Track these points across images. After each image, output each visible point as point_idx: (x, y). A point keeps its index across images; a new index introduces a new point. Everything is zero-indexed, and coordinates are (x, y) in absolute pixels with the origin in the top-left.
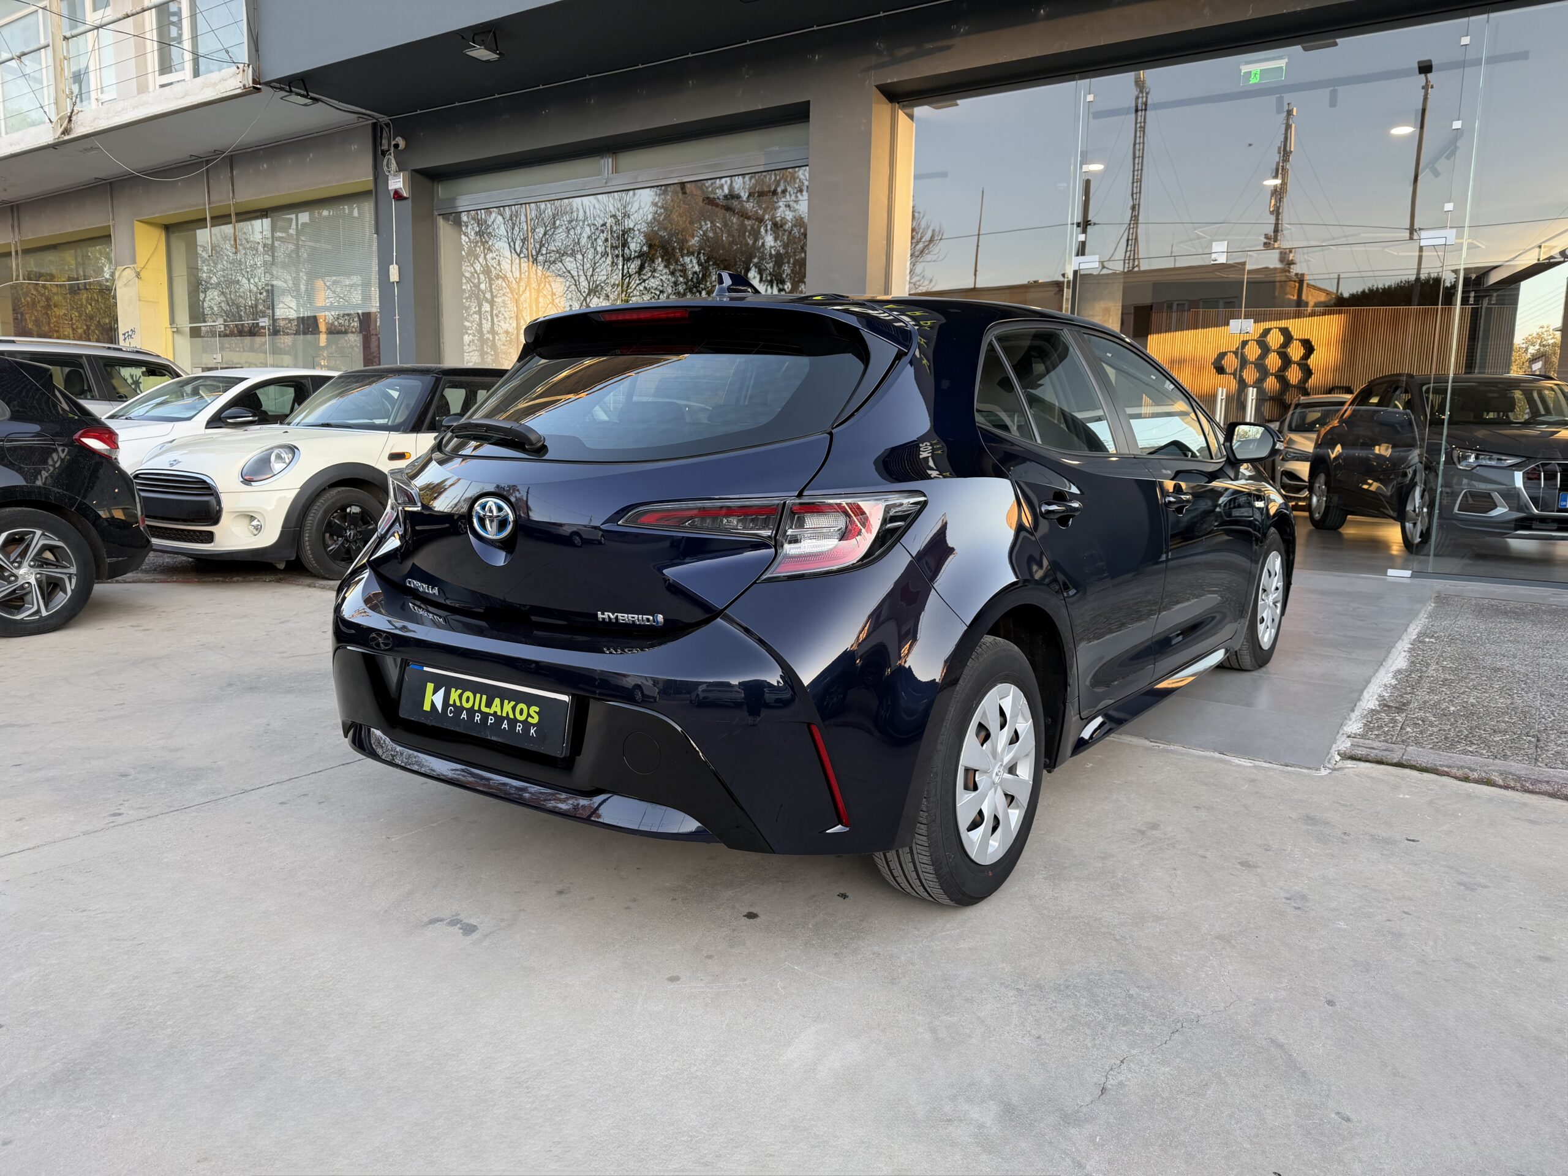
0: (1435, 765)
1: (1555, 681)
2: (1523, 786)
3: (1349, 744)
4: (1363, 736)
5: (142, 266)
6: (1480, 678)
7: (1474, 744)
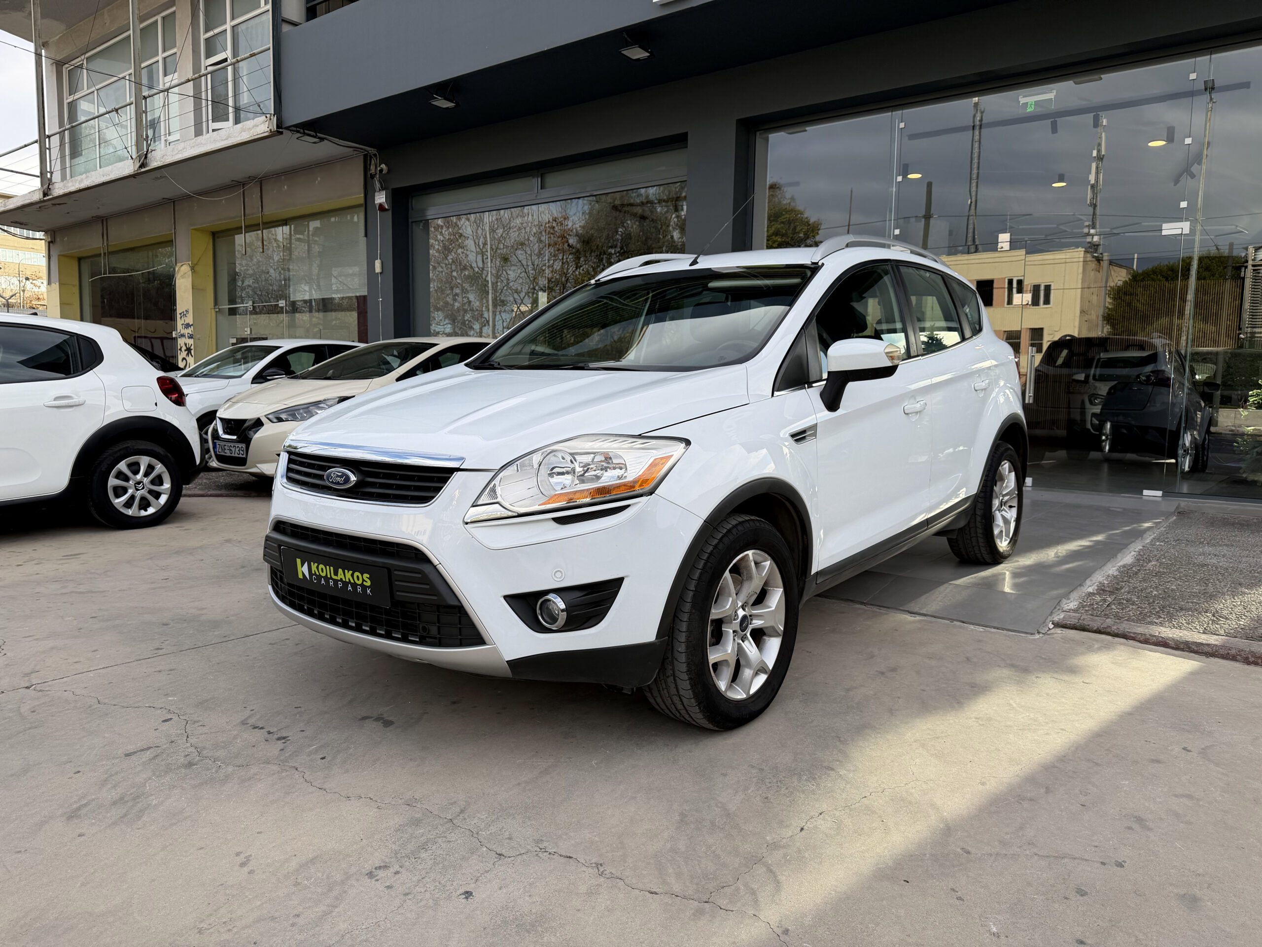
0: (1125, 631)
1: (1247, 574)
3: (1062, 616)
5: (195, 262)
6: (1188, 571)
7: (1161, 618)
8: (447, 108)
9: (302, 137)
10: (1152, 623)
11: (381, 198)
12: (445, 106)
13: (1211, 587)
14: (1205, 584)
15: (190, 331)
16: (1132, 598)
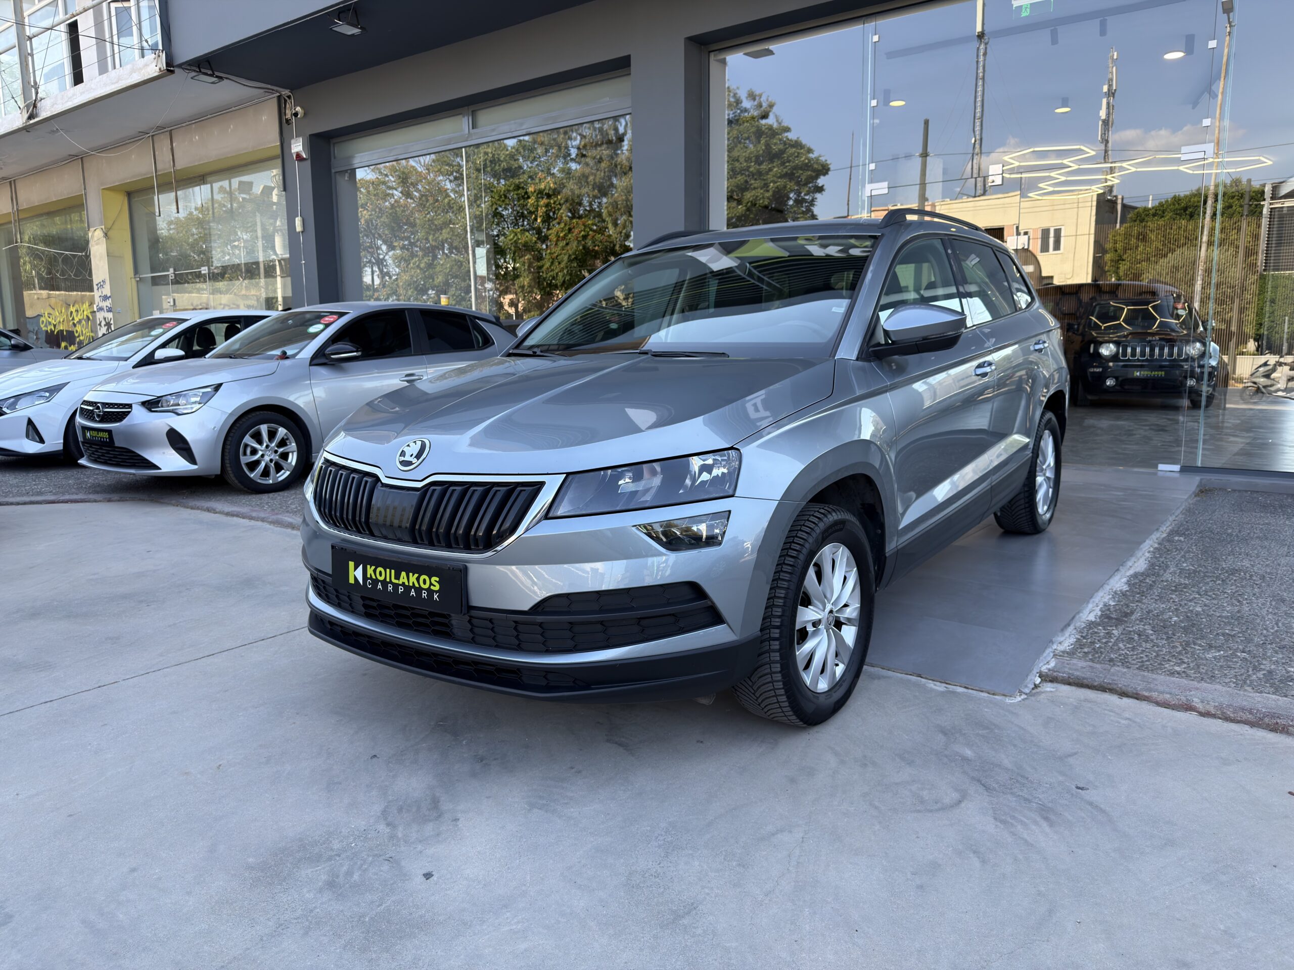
0: (1135, 689)
1: (1290, 584)
2: (1223, 713)
3: (1052, 664)
4: (1071, 654)
5: (109, 226)
6: (1215, 582)
7: (1184, 663)
8: (353, 35)
9: (195, 76)
10: (1172, 673)
11: (297, 146)
12: (349, 33)
13: (1246, 608)
14: (1239, 601)
15: (108, 303)
16: (1145, 629)
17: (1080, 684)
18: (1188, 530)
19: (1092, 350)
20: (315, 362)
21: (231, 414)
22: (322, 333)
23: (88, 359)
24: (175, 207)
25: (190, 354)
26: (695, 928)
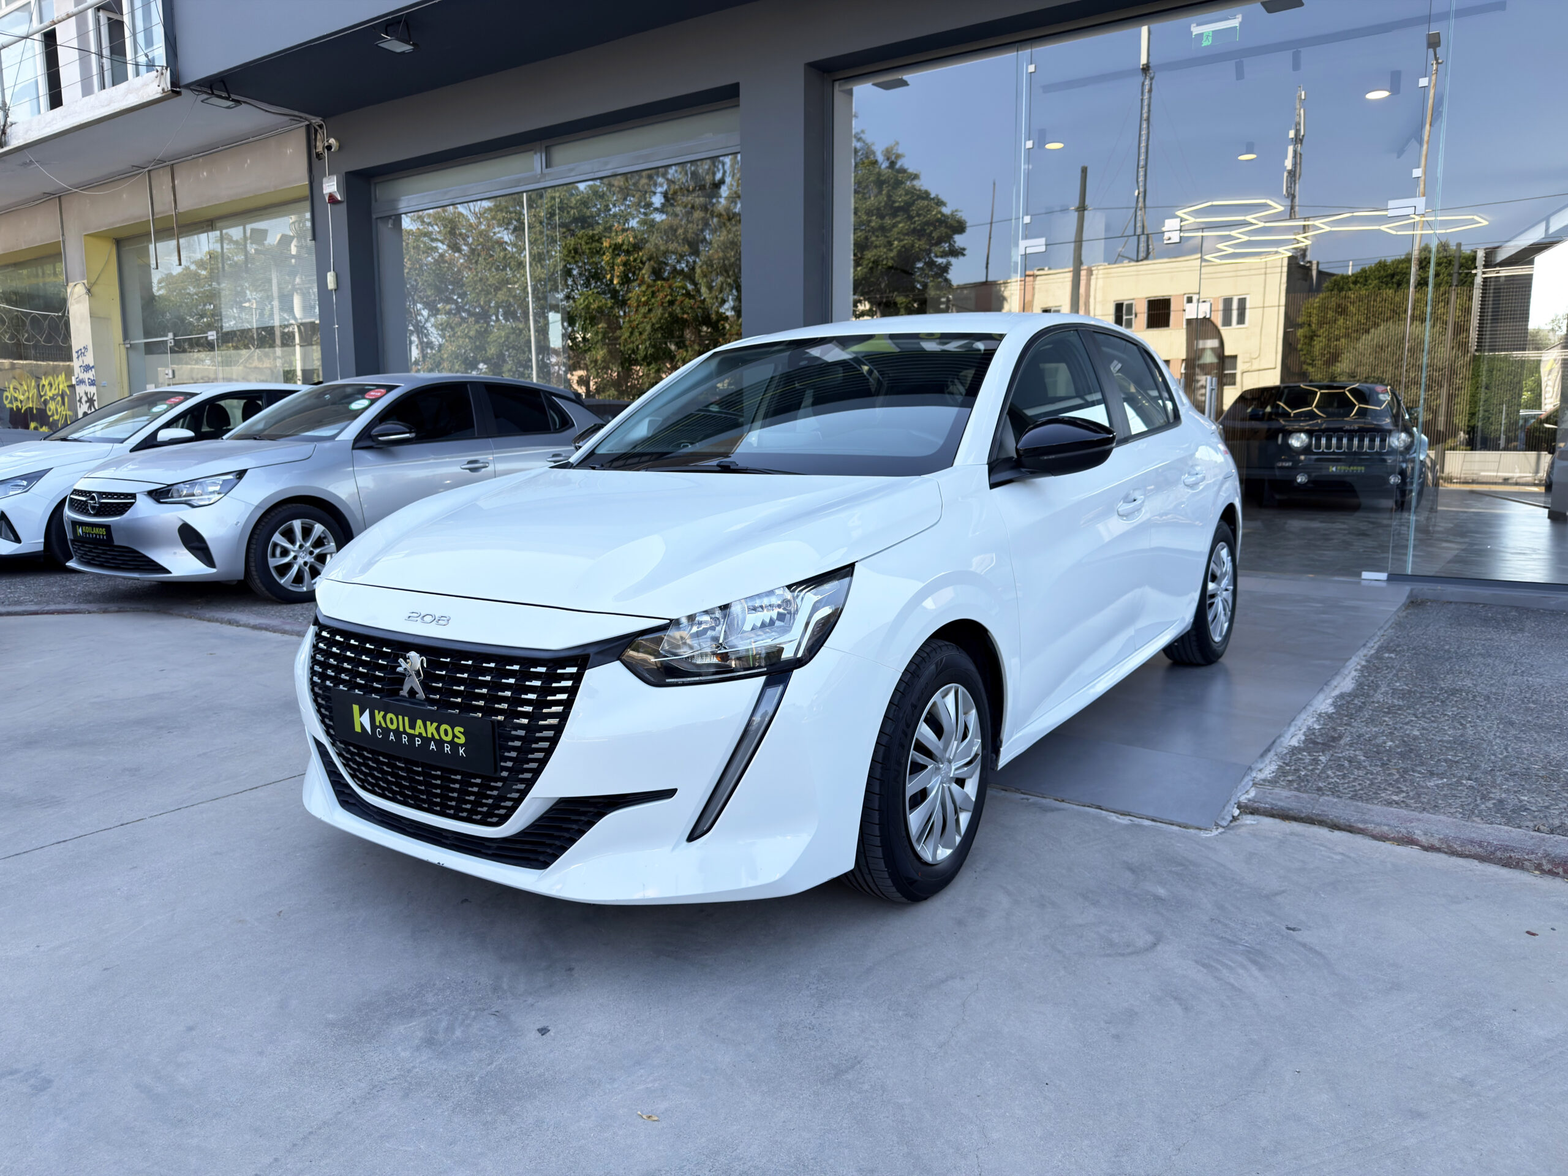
0: (1348, 820)
1: (1519, 706)
2: (1449, 847)
3: (1252, 794)
4: (1273, 782)
5: (93, 281)
6: (1433, 703)
7: (1403, 791)
8: (403, 53)
9: (207, 99)
10: (1390, 803)
11: (330, 186)
12: (399, 50)
13: (1470, 732)
14: (1462, 724)
15: (91, 375)
16: (1356, 756)
17: (1285, 816)
18: (1398, 646)
19: (1280, 441)
20: (359, 444)
21: (257, 507)
22: (366, 410)
23: (75, 440)
24: (176, 258)
25: (200, 437)
26: (860, 1083)
